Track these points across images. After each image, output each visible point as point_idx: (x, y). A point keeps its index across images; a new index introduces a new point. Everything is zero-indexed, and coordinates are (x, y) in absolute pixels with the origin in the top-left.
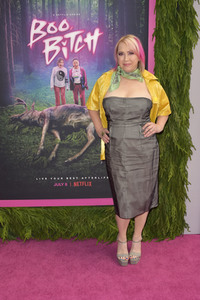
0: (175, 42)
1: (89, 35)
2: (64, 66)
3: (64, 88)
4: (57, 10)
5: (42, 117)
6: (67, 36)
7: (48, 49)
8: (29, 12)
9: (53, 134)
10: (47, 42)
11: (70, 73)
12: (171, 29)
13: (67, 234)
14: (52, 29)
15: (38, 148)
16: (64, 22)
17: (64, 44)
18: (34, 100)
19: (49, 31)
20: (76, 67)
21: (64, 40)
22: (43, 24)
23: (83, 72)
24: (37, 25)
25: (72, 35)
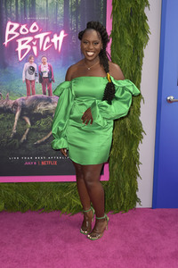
0: (129, 43)
1: (55, 36)
2: (35, 62)
3: (34, 81)
4: (28, 14)
5: (15, 105)
6: (37, 37)
7: (20, 48)
8: (5, 16)
9: (24, 120)
10: (20, 41)
11: (39, 68)
12: (126, 31)
13: (35, 206)
14: (24, 30)
15: (11, 132)
16: (34, 24)
17: (34, 43)
18: (8, 91)
19: (21, 32)
20: (44, 63)
21: (34, 40)
22: (16, 26)
23: (50, 68)
24: (12, 27)
25: (41, 36)
